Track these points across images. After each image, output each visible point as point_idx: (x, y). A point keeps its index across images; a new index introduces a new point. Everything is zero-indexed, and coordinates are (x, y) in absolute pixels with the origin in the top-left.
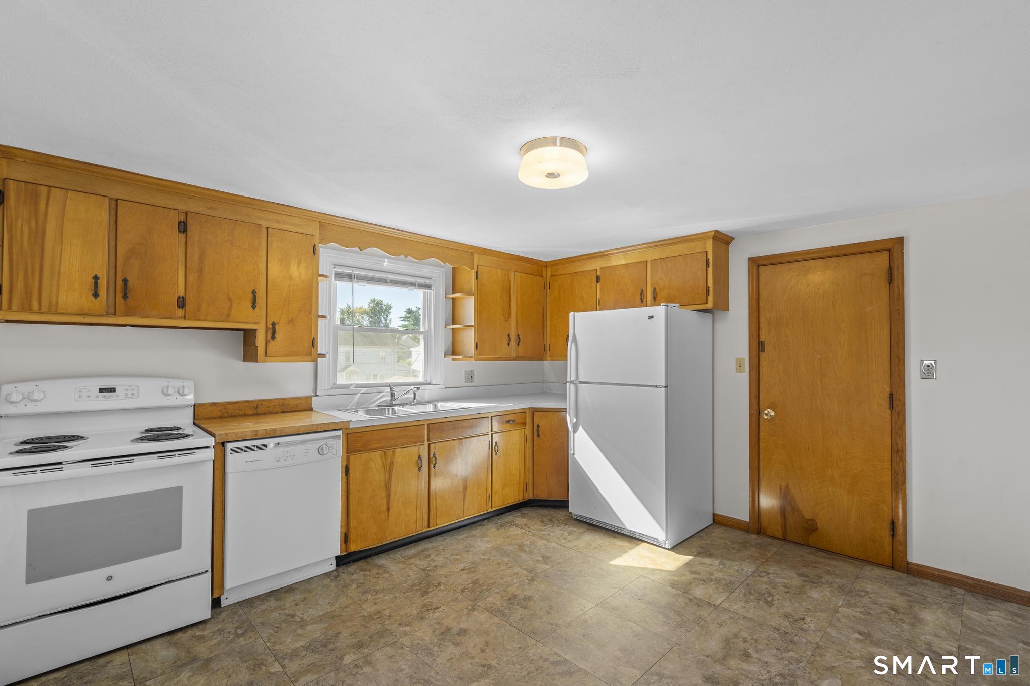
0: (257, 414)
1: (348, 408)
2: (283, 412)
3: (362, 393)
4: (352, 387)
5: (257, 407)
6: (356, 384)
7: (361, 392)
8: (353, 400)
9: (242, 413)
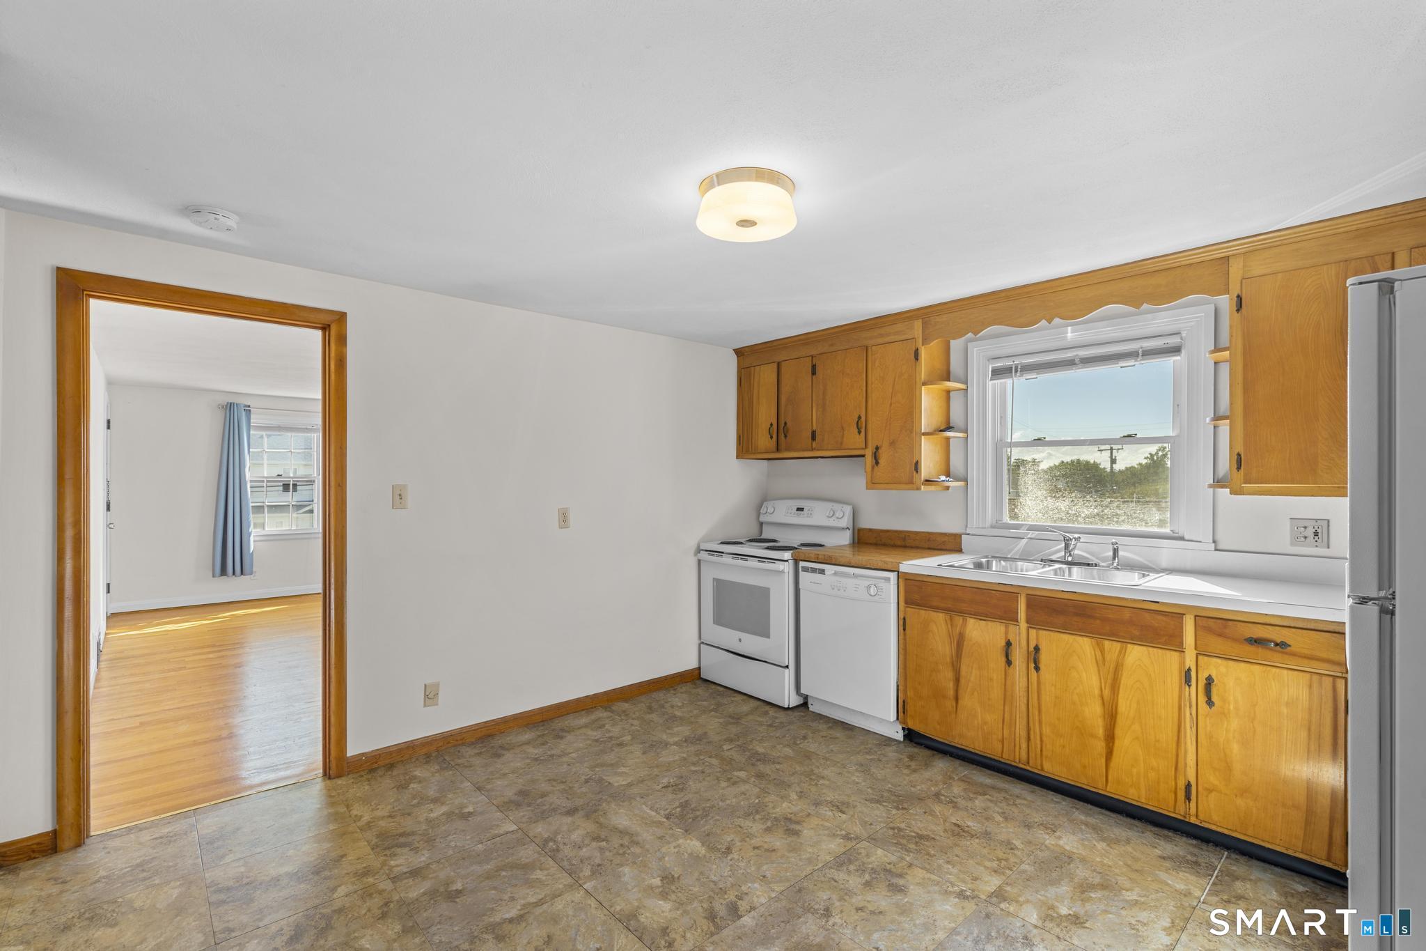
0: (905, 547)
1: (1009, 556)
2: (929, 549)
3: (1031, 539)
4: (1023, 528)
5: (904, 539)
6: (1031, 525)
7: (1029, 536)
8: (1017, 545)
9: (892, 543)
